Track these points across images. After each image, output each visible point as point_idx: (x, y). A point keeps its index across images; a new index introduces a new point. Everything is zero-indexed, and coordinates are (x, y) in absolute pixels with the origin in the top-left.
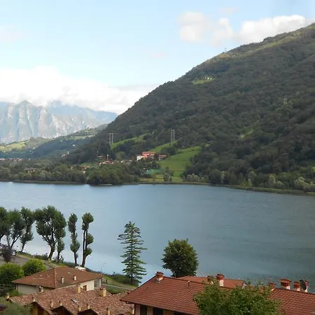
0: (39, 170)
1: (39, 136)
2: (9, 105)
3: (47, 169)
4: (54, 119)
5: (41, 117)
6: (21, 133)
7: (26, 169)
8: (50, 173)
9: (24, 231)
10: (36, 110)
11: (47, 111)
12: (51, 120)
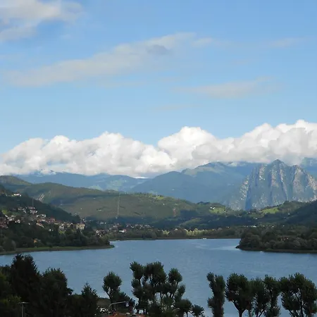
0: (293, 237)
1: (294, 199)
2: (260, 165)
3: (302, 237)
4: (311, 180)
5: (296, 178)
6: (275, 197)
7: (279, 236)
8: (306, 241)
9: (269, 305)
10: (290, 170)
11: (302, 171)
12: (308, 181)
